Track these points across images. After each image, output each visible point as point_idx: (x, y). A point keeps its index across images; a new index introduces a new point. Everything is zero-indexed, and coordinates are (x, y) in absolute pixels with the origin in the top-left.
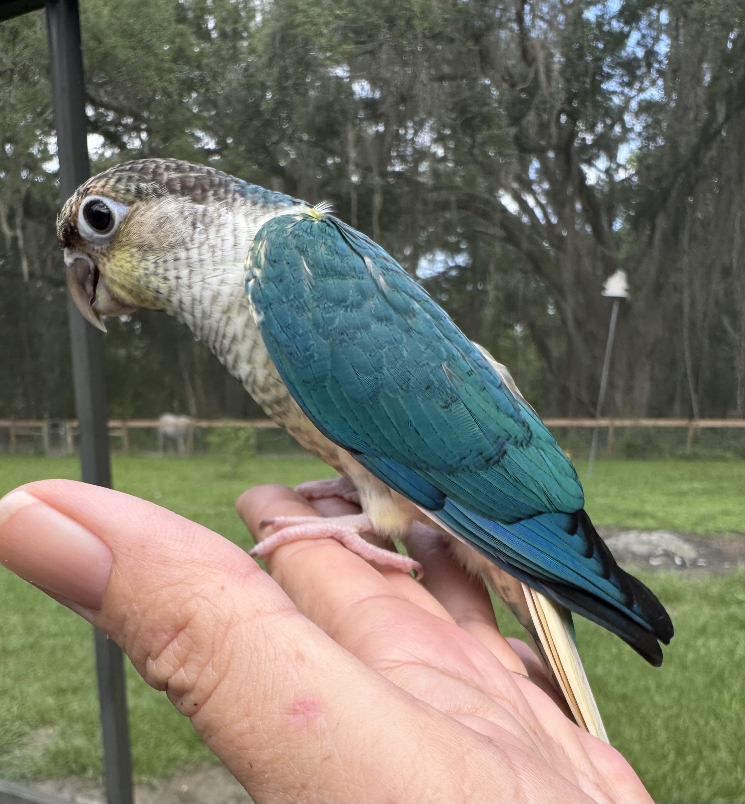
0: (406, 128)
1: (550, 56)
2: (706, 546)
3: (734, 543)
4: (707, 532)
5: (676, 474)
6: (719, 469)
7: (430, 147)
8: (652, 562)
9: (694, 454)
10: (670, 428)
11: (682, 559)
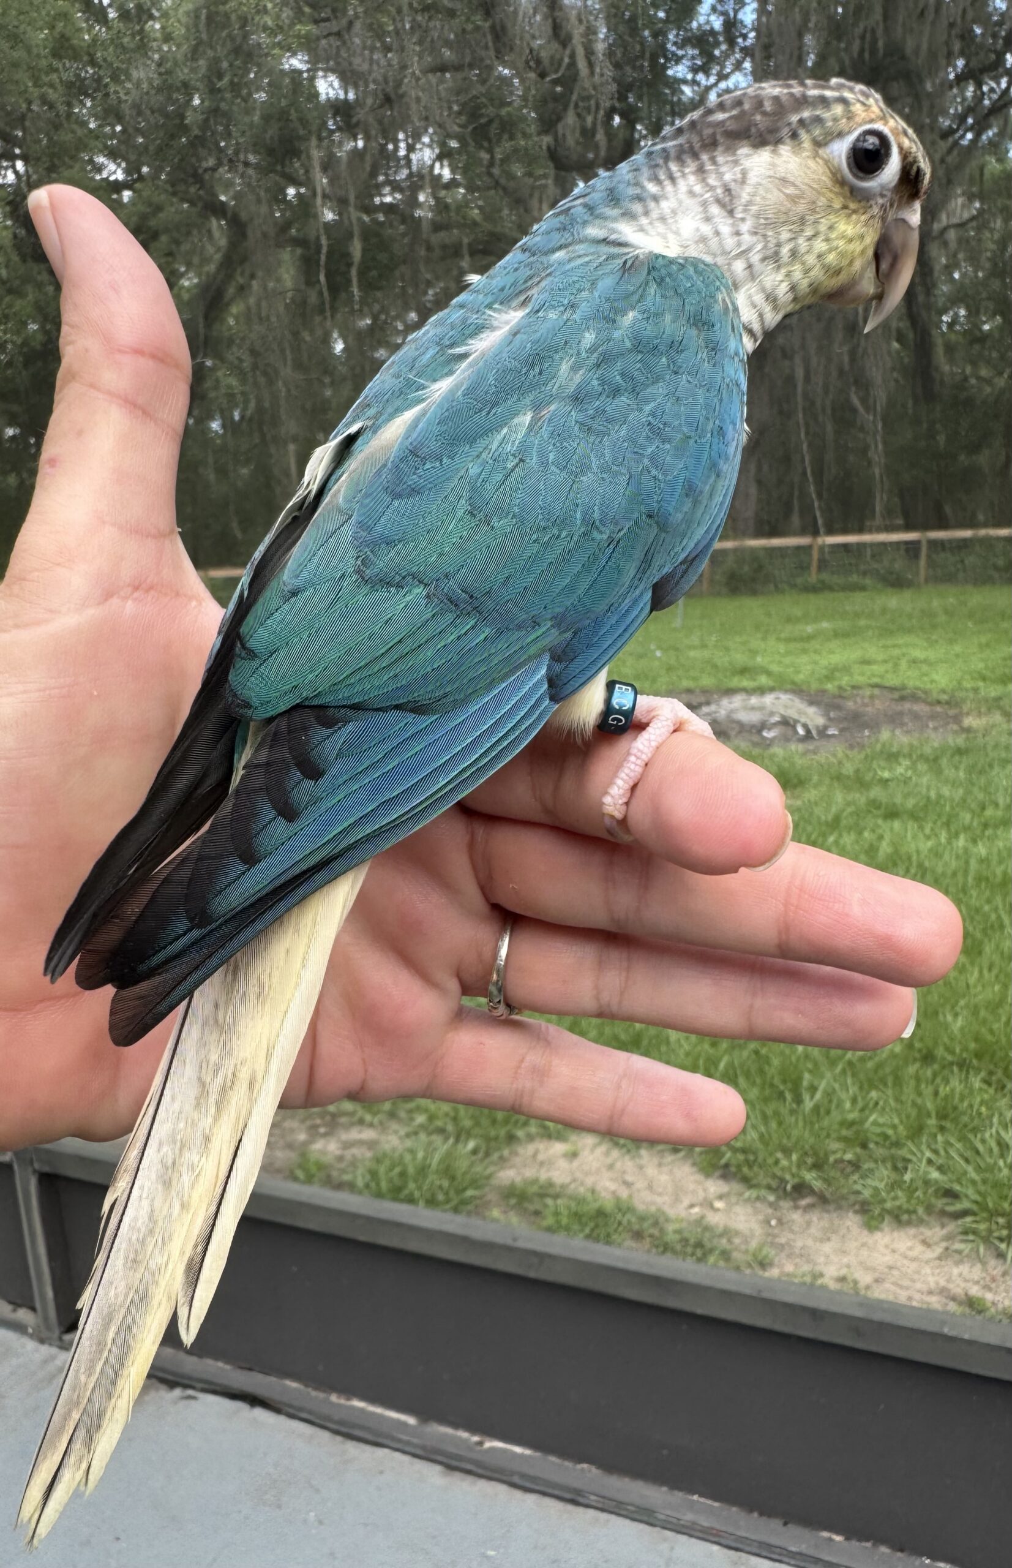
0: (396, 142)
1: (591, 31)
2: (838, 707)
3: (877, 702)
4: (840, 688)
5: (797, 612)
6: (857, 601)
7: (432, 167)
8: (765, 734)
9: (823, 582)
10: (788, 548)
11: (805, 726)
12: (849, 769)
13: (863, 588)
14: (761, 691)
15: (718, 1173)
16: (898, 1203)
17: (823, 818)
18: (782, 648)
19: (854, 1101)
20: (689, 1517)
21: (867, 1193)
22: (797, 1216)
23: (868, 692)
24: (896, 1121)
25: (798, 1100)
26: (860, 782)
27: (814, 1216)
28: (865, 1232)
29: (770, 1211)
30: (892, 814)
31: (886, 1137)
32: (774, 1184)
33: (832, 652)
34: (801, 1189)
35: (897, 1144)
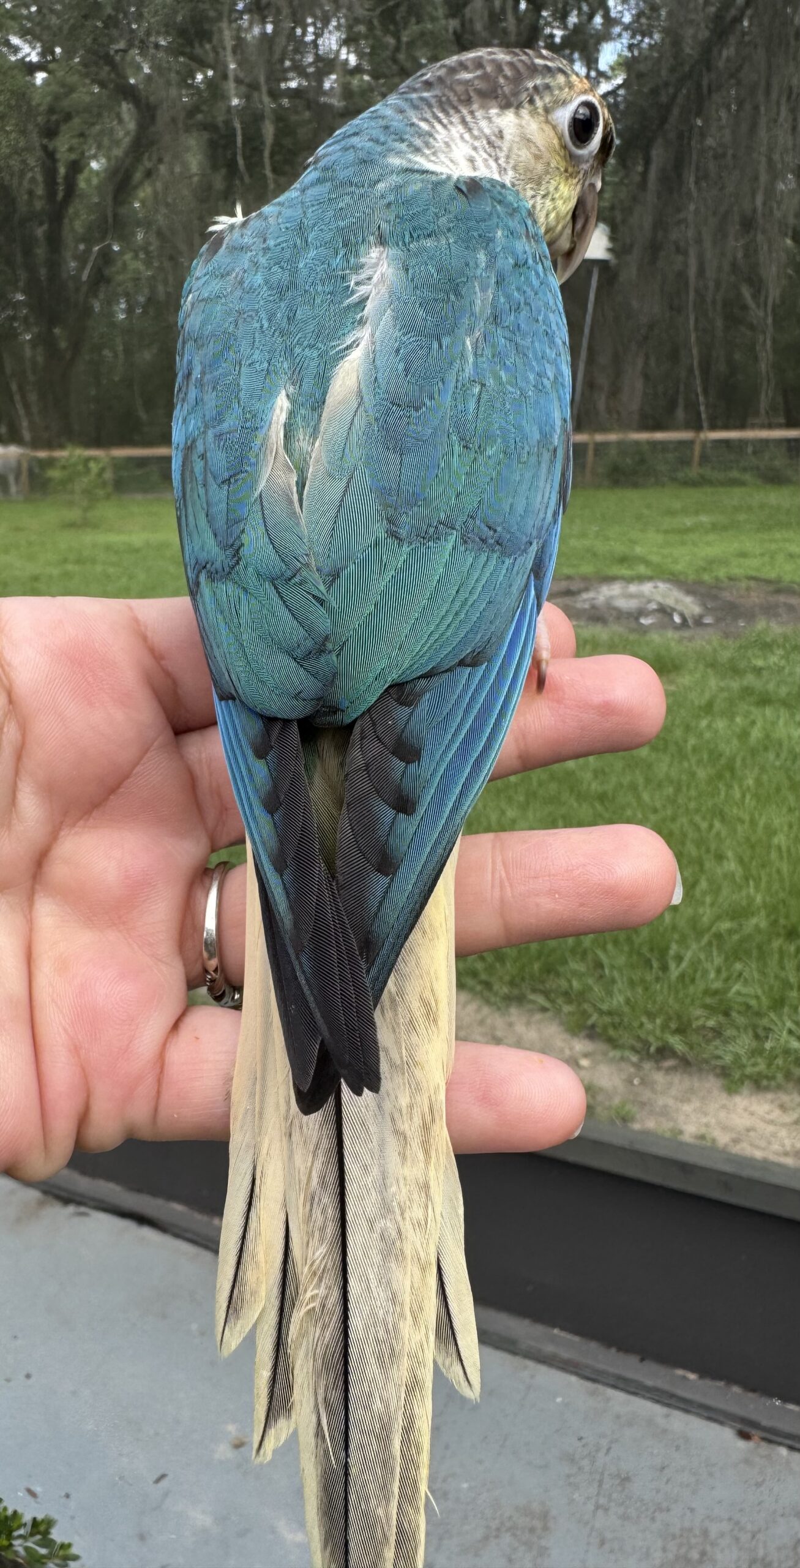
0: (305, 26)
2: (715, 598)
3: (753, 594)
4: (717, 579)
5: (677, 505)
6: (735, 496)
7: (338, 52)
8: (643, 621)
9: (702, 477)
10: (670, 442)
11: (682, 616)
12: (725, 655)
13: (741, 483)
14: (641, 579)
15: (583, 1034)
16: (757, 1069)
17: (697, 703)
18: (660, 538)
19: (718, 971)
20: (549, 1349)
21: (728, 1059)
22: (659, 1077)
23: (744, 584)
24: (760, 992)
25: (665, 968)
26: (734, 670)
27: (676, 1078)
28: (724, 1095)
29: (632, 1070)
30: (764, 700)
31: (748, 1007)
32: (638, 1045)
33: (708, 544)
34: (664, 1052)
35: (759, 1014)
